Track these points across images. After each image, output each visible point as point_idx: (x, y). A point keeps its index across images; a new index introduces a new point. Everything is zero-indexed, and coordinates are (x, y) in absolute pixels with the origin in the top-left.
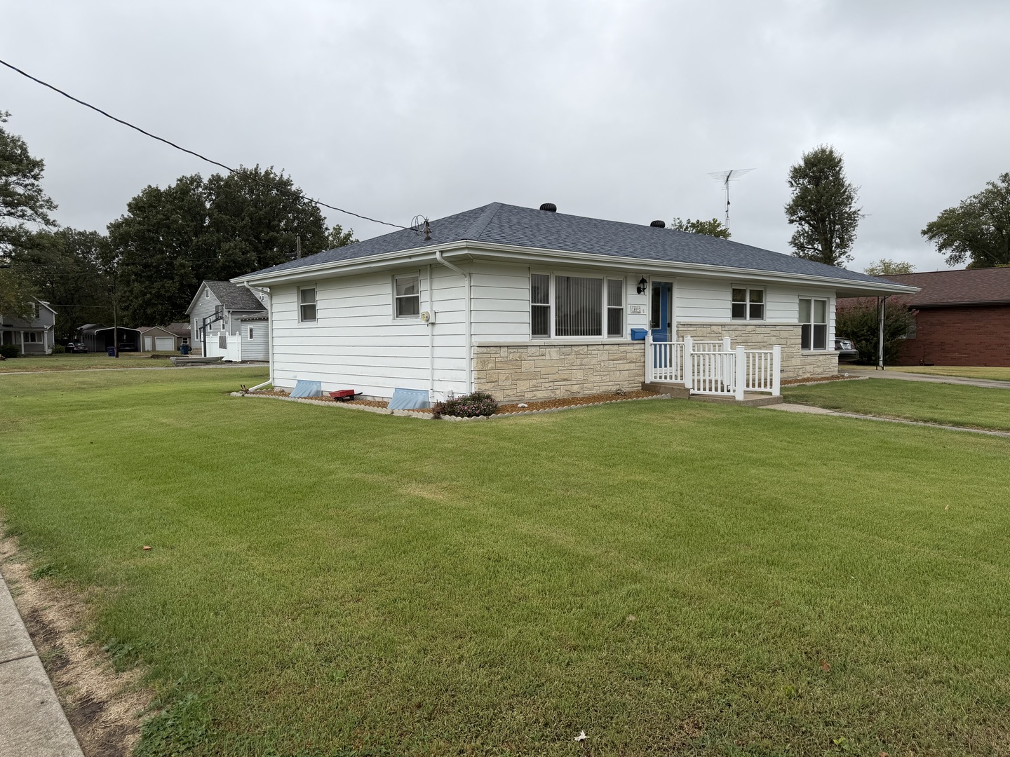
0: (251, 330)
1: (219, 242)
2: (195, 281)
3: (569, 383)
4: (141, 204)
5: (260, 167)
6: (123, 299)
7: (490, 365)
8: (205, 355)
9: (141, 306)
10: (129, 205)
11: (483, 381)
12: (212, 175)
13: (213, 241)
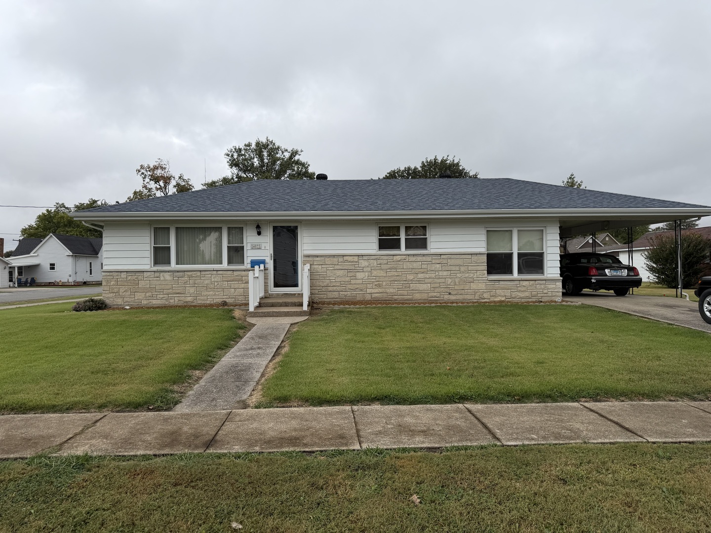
3: (182, 295)
7: (112, 283)
11: (107, 292)
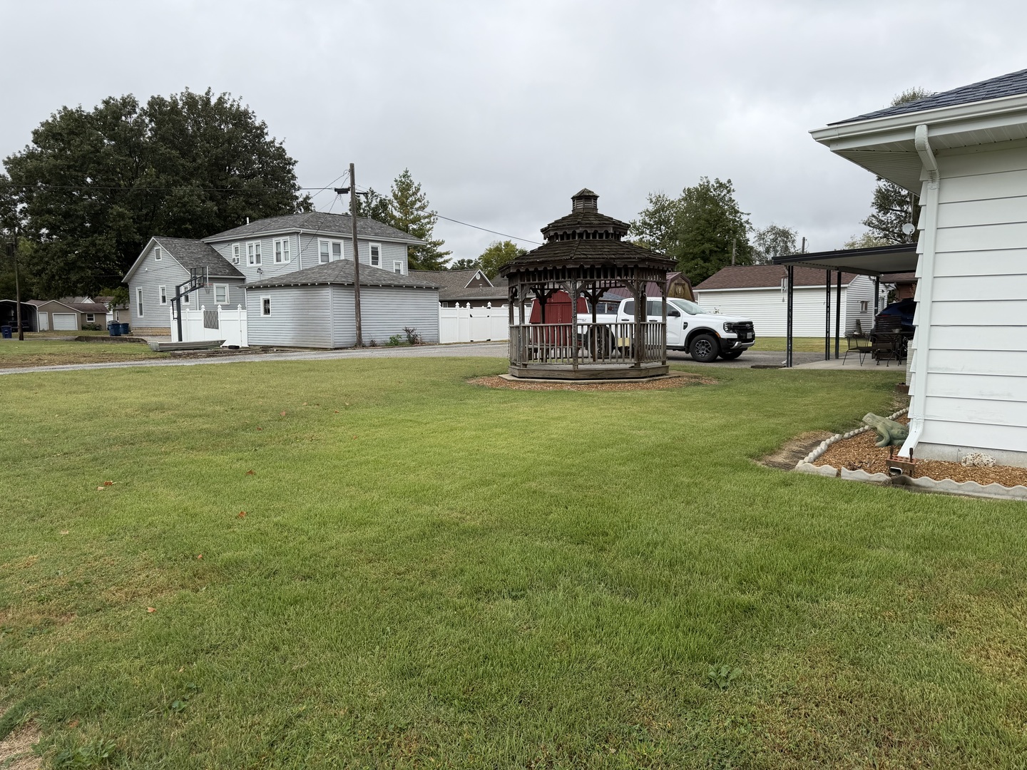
0: (267, 302)
1: (168, 185)
2: (138, 237)
4: (57, 130)
5: (212, 91)
6: (35, 260)
8: (180, 339)
9: (62, 269)
10: (35, 133)
12: (153, 97)
13: (161, 184)
